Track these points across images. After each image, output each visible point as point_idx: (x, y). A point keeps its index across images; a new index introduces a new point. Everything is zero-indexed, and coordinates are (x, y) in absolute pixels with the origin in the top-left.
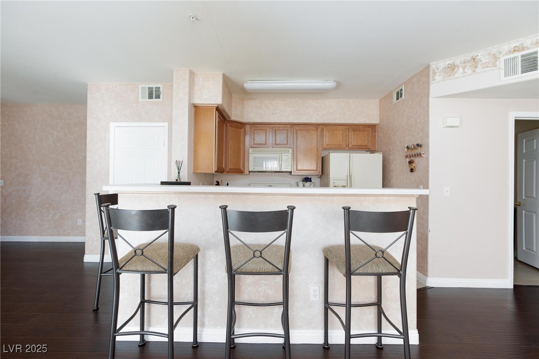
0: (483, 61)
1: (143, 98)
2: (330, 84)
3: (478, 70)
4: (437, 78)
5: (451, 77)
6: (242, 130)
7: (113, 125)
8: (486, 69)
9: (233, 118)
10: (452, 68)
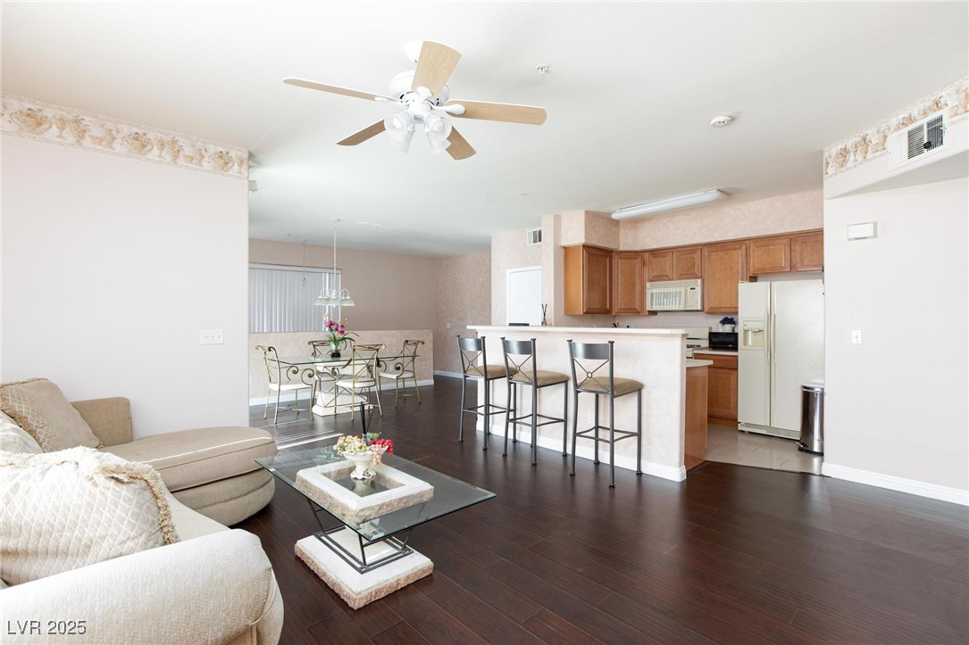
0: (874, 142)
1: (529, 242)
2: (712, 195)
3: (869, 156)
4: (830, 170)
5: (843, 169)
6: (639, 260)
7: (508, 271)
8: (876, 154)
9: (621, 249)
10: (844, 153)
